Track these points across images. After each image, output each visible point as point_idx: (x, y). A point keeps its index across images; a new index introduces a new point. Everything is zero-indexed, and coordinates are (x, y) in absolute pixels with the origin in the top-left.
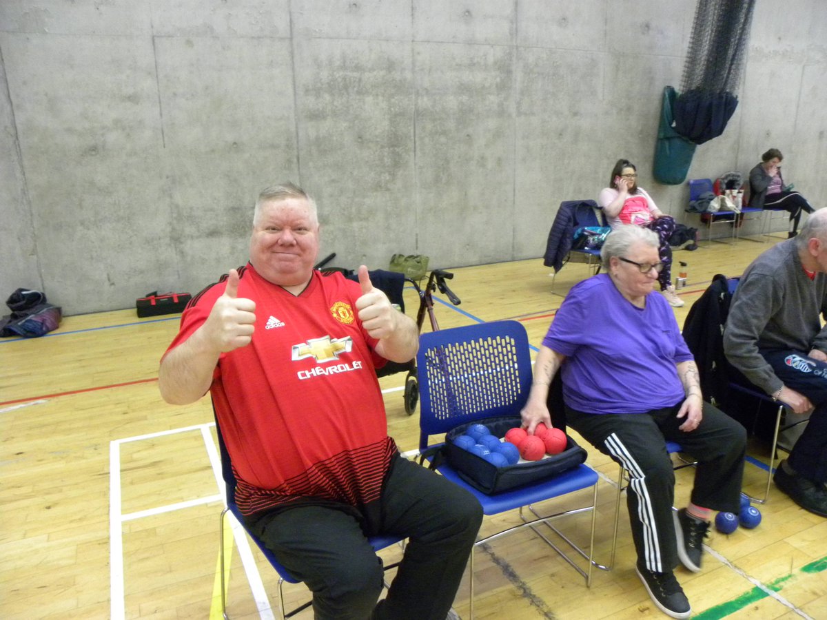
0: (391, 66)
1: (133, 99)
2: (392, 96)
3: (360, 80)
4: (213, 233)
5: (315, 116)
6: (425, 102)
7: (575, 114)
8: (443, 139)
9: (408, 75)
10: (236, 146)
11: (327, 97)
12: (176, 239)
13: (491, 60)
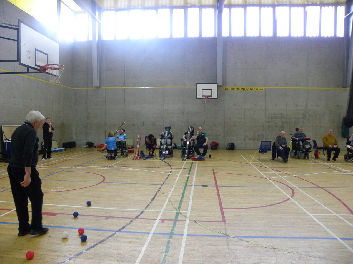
0: (282, 114)
1: (241, 118)
2: (282, 119)
3: (276, 117)
4: (250, 139)
5: (268, 122)
6: (288, 120)
7: (320, 123)
8: (291, 127)
9: (285, 116)
10: (255, 126)
11: (270, 119)
12: (245, 140)
13: (301, 113)
